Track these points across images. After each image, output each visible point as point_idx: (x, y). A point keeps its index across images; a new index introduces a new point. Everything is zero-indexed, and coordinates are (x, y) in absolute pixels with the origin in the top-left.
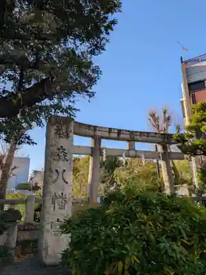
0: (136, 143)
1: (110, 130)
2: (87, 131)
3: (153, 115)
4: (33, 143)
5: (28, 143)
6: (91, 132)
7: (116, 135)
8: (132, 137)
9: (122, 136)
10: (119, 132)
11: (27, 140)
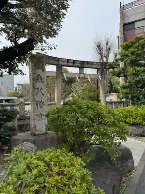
0: (85, 69)
1: (68, 61)
2: (54, 61)
3: (99, 46)
4: (24, 74)
5: (21, 74)
6: (56, 63)
7: (72, 64)
8: (82, 65)
9: (75, 65)
10: (74, 61)
11: (20, 72)
